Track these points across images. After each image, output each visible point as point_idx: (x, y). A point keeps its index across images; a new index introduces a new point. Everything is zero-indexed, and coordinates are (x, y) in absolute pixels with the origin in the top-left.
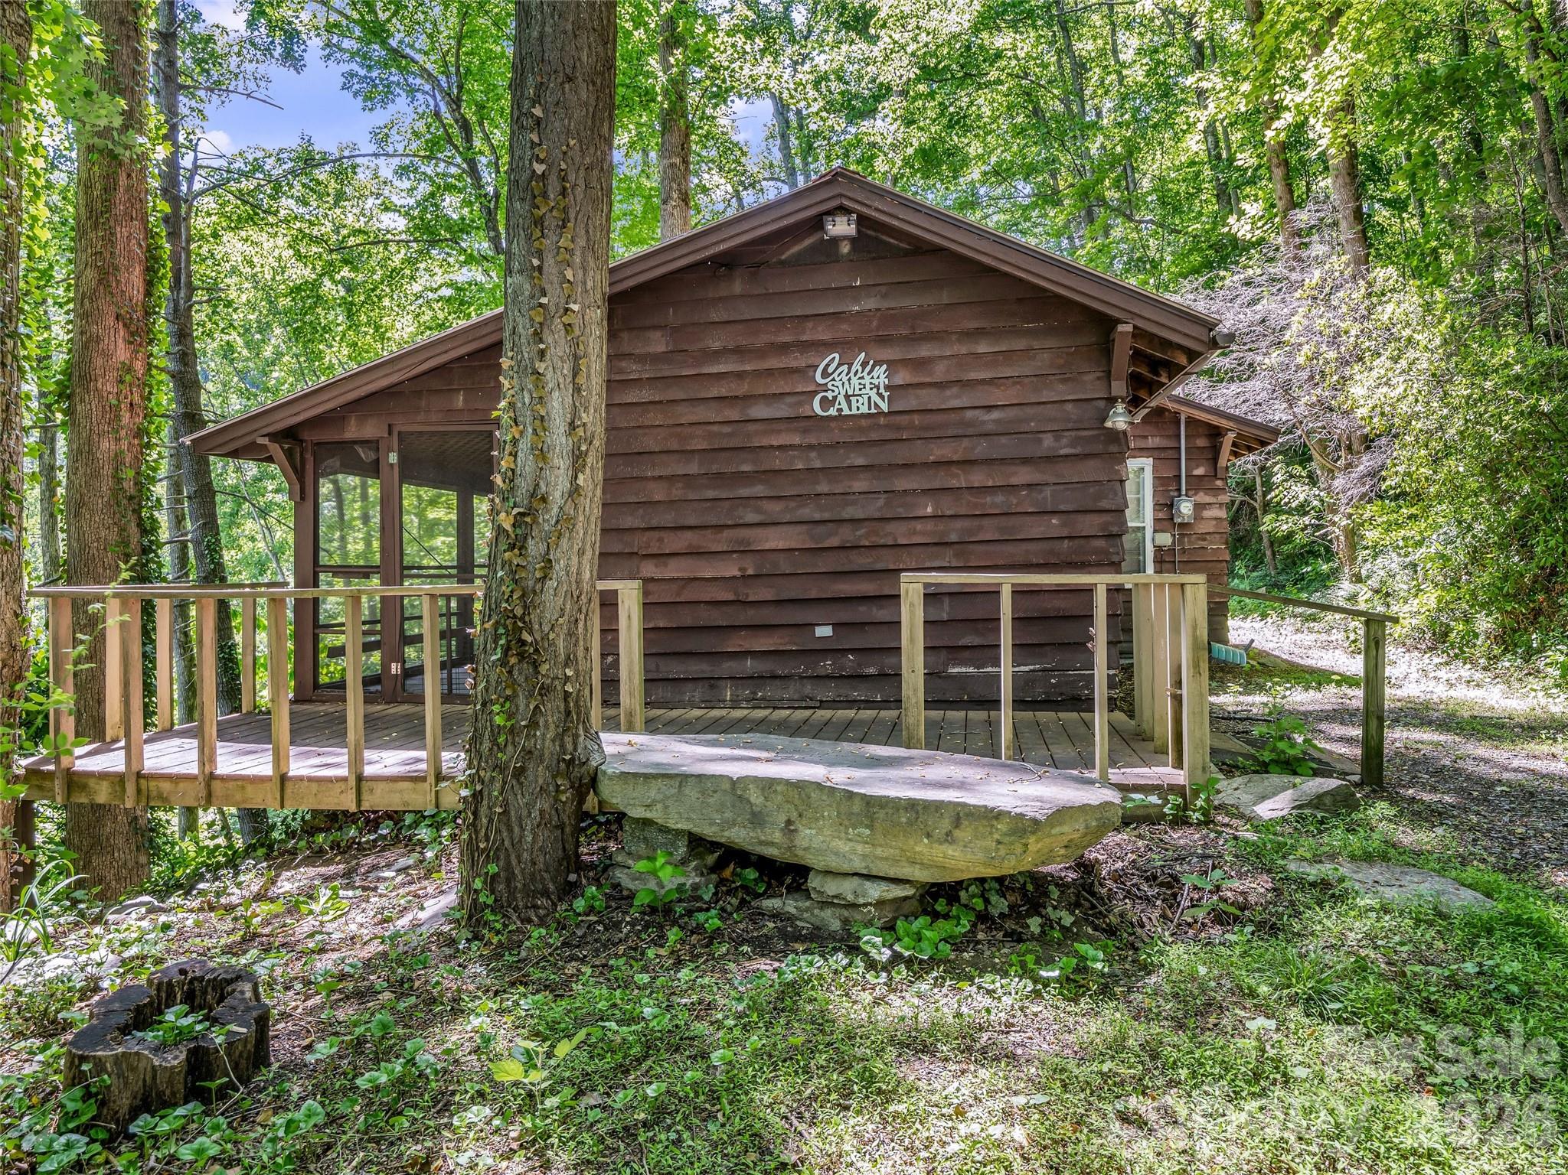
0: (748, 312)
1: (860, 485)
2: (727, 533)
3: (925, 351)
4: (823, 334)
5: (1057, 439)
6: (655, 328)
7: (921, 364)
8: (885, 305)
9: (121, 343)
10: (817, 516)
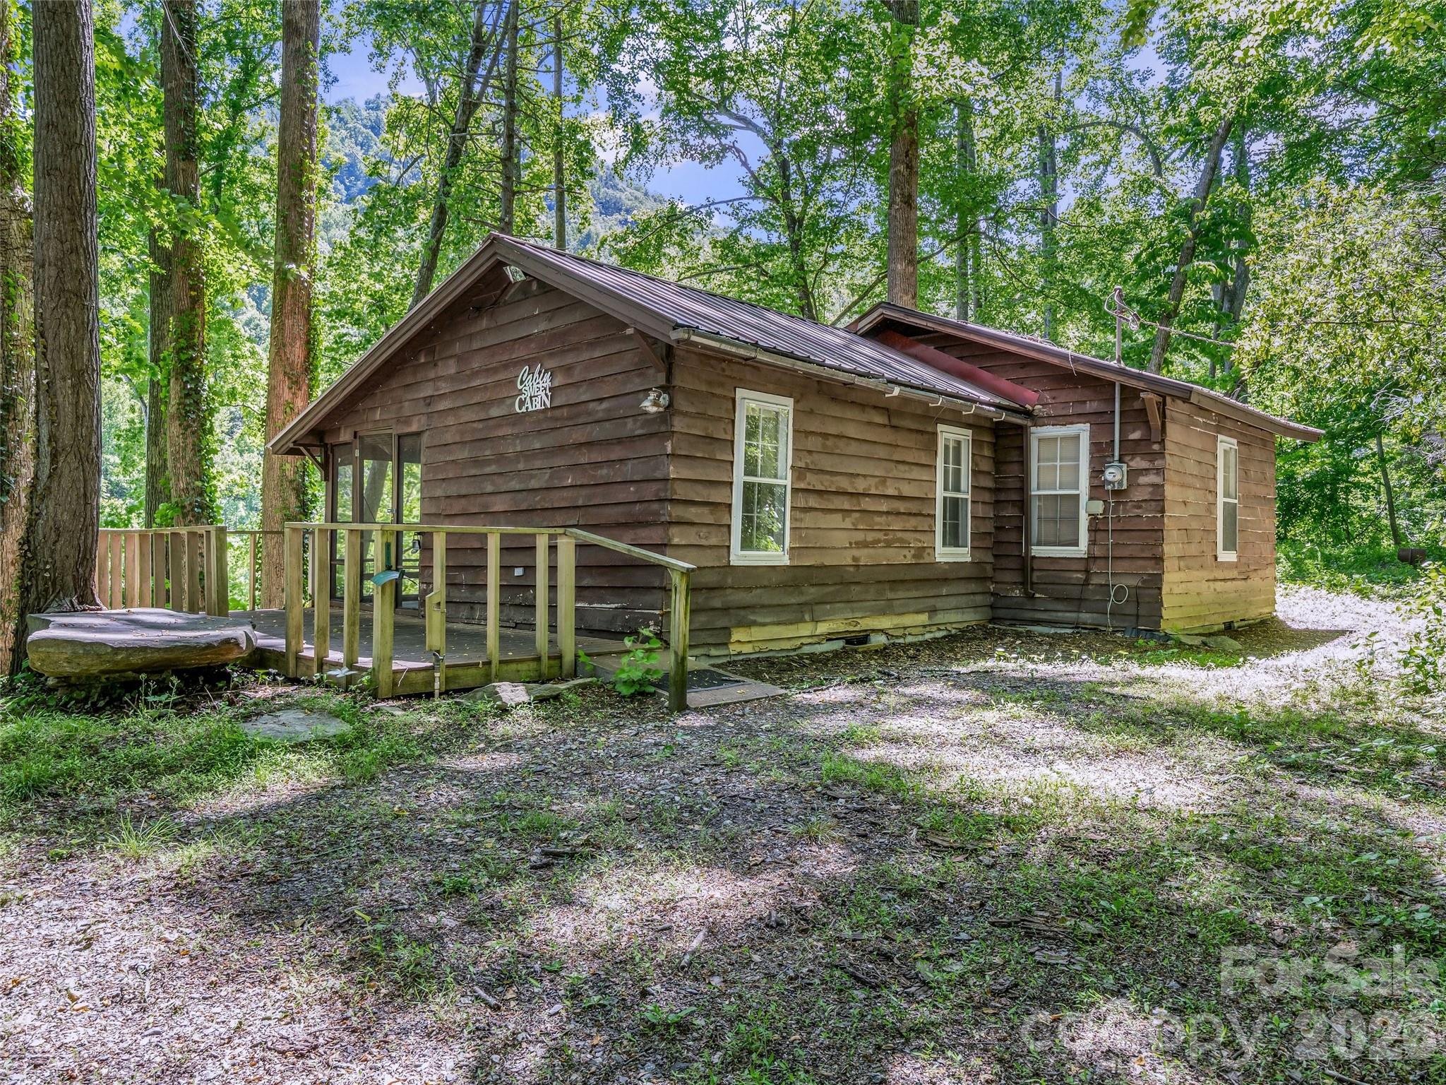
0: (491, 340)
1: (538, 464)
2: (479, 500)
3: (569, 359)
4: (520, 352)
5: (635, 422)
6: (451, 357)
7: (568, 369)
8: (552, 326)
9: (286, 390)
10: (517, 488)
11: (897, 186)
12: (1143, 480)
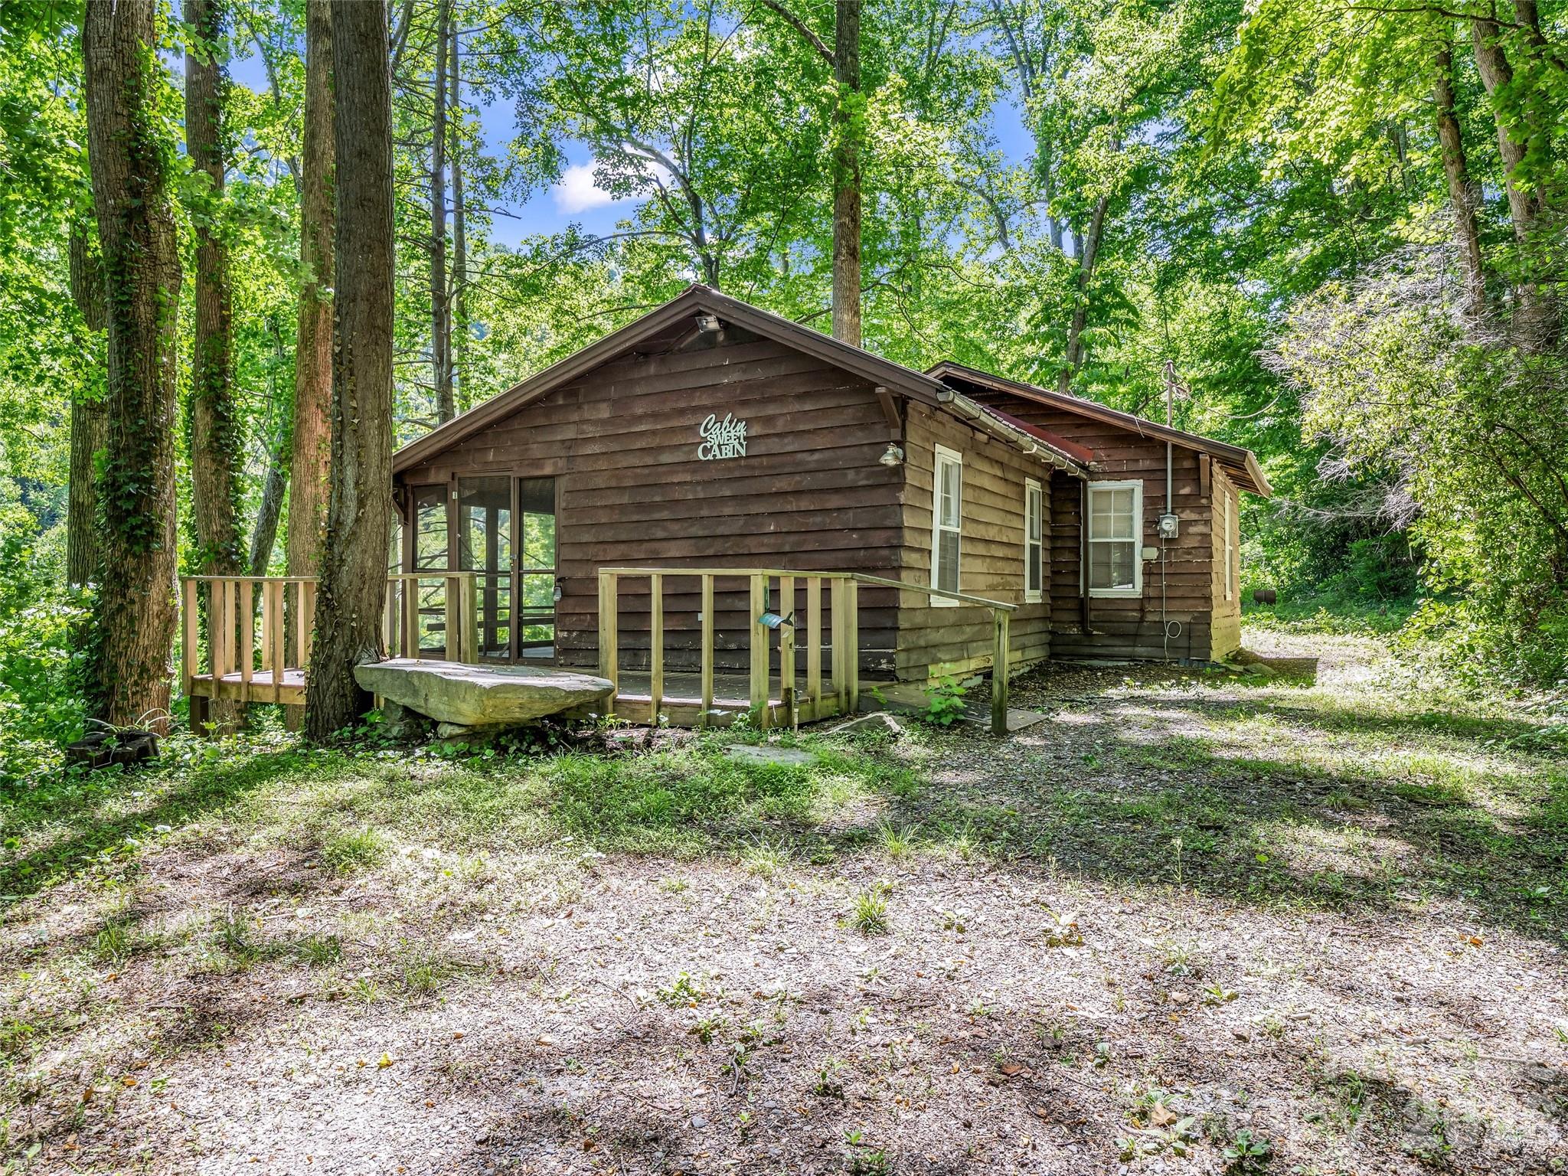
0: (660, 386)
1: (728, 510)
2: (645, 546)
3: (771, 410)
4: (705, 400)
5: (857, 474)
6: (604, 401)
7: (769, 420)
8: (744, 378)
9: (319, 423)
10: (700, 533)
11: (843, 238)
12: (1192, 530)
